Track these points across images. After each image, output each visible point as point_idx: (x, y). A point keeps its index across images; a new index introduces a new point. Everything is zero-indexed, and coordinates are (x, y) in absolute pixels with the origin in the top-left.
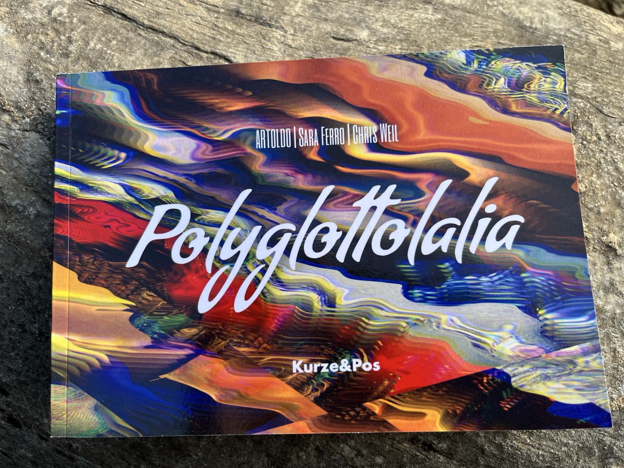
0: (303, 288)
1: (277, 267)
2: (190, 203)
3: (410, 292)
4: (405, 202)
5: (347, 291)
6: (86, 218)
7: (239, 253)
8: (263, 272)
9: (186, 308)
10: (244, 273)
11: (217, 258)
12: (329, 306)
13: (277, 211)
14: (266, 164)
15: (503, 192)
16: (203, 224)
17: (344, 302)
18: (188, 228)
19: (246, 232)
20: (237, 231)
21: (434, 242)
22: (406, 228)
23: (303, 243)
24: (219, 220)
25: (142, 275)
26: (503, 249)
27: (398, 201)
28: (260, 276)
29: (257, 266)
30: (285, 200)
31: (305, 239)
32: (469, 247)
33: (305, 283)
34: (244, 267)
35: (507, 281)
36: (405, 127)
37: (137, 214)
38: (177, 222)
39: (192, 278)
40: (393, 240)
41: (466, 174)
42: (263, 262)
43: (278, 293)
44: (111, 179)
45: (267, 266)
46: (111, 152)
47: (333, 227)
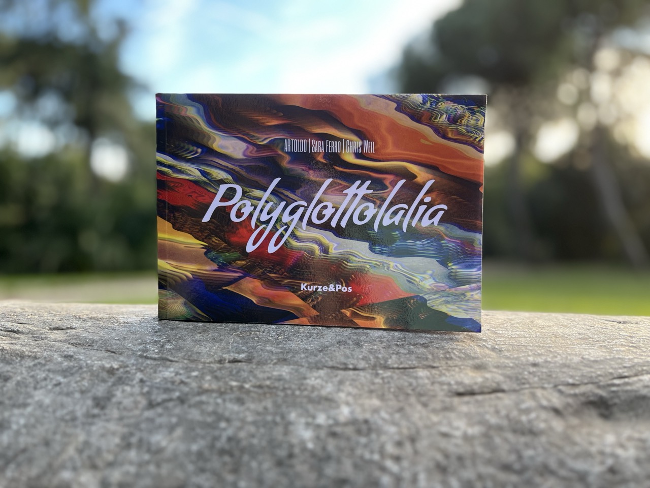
0: (310, 242)
1: (295, 228)
2: (241, 184)
3: (373, 247)
4: (376, 192)
5: (336, 245)
6: (176, 190)
7: (272, 217)
8: (286, 230)
9: (239, 248)
10: (275, 230)
11: (258, 219)
12: (324, 253)
13: (296, 193)
14: (290, 162)
15: (436, 190)
16: (250, 198)
17: (334, 251)
18: (241, 199)
19: (277, 205)
20: (271, 204)
21: (391, 218)
22: (374, 208)
23: (311, 214)
24: (260, 196)
25: (212, 227)
26: (433, 225)
27: (371, 191)
28: (284, 233)
29: (283, 226)
30: (301, 186)
31: (312, 212)
32: (411, 222)
33: (310, 239)
34: (274, 226)
35: (432, 245)
36: (380, 143)
37: (209, 189)
38: (234, 196)
39: (243, 231)
40: (366, 216)
41: (415, 177)
42: (286, 224)
43: (294, 243)
44: (192, 166)
45: (289, 227)
46: (191, 148)
47: (330, 205)
